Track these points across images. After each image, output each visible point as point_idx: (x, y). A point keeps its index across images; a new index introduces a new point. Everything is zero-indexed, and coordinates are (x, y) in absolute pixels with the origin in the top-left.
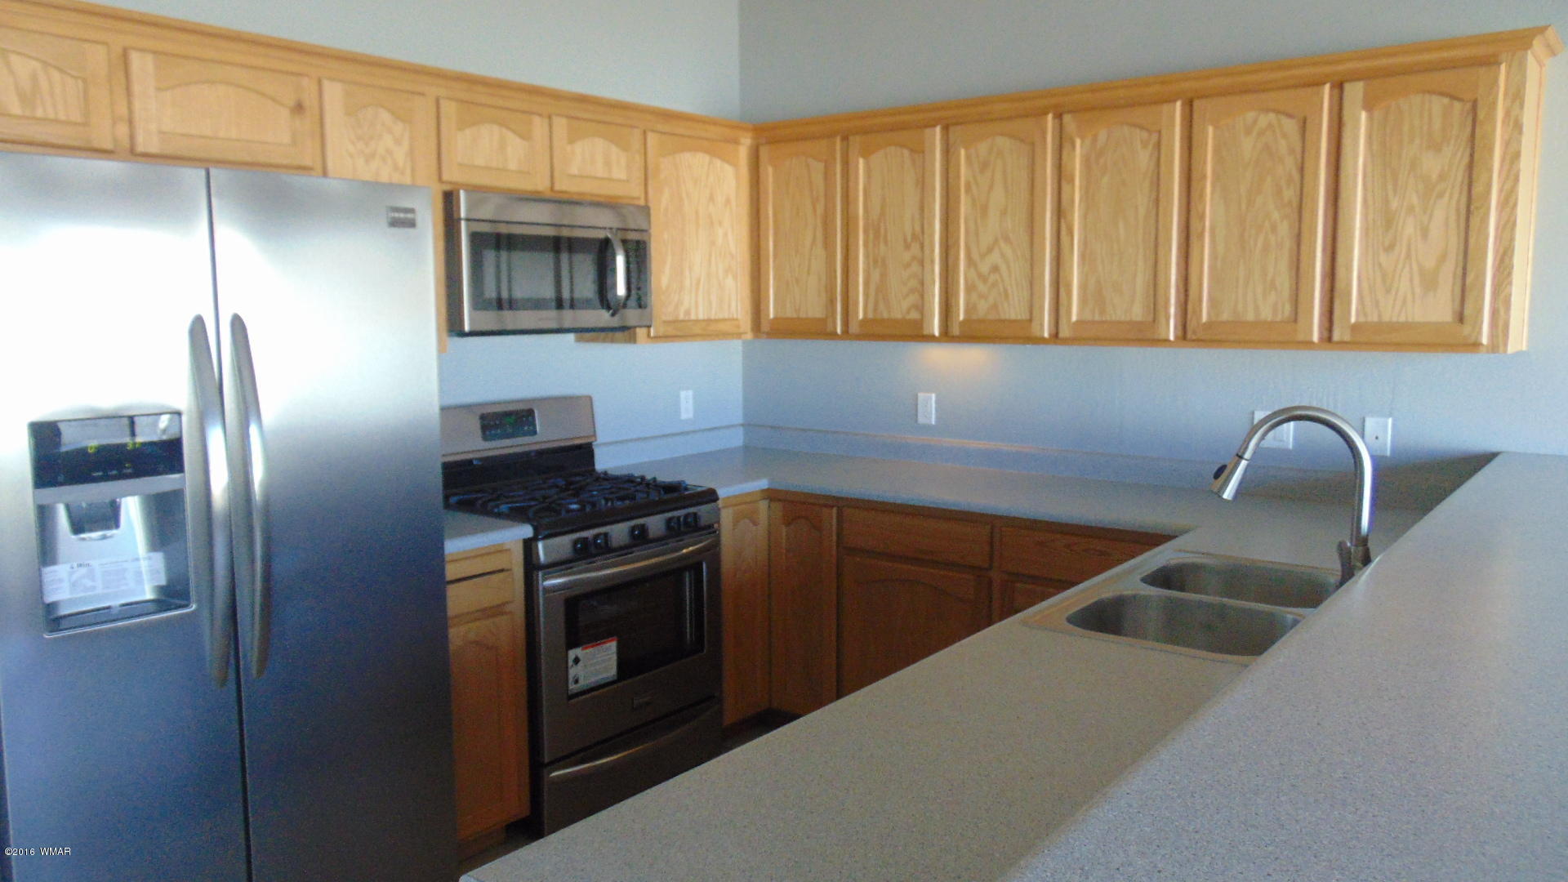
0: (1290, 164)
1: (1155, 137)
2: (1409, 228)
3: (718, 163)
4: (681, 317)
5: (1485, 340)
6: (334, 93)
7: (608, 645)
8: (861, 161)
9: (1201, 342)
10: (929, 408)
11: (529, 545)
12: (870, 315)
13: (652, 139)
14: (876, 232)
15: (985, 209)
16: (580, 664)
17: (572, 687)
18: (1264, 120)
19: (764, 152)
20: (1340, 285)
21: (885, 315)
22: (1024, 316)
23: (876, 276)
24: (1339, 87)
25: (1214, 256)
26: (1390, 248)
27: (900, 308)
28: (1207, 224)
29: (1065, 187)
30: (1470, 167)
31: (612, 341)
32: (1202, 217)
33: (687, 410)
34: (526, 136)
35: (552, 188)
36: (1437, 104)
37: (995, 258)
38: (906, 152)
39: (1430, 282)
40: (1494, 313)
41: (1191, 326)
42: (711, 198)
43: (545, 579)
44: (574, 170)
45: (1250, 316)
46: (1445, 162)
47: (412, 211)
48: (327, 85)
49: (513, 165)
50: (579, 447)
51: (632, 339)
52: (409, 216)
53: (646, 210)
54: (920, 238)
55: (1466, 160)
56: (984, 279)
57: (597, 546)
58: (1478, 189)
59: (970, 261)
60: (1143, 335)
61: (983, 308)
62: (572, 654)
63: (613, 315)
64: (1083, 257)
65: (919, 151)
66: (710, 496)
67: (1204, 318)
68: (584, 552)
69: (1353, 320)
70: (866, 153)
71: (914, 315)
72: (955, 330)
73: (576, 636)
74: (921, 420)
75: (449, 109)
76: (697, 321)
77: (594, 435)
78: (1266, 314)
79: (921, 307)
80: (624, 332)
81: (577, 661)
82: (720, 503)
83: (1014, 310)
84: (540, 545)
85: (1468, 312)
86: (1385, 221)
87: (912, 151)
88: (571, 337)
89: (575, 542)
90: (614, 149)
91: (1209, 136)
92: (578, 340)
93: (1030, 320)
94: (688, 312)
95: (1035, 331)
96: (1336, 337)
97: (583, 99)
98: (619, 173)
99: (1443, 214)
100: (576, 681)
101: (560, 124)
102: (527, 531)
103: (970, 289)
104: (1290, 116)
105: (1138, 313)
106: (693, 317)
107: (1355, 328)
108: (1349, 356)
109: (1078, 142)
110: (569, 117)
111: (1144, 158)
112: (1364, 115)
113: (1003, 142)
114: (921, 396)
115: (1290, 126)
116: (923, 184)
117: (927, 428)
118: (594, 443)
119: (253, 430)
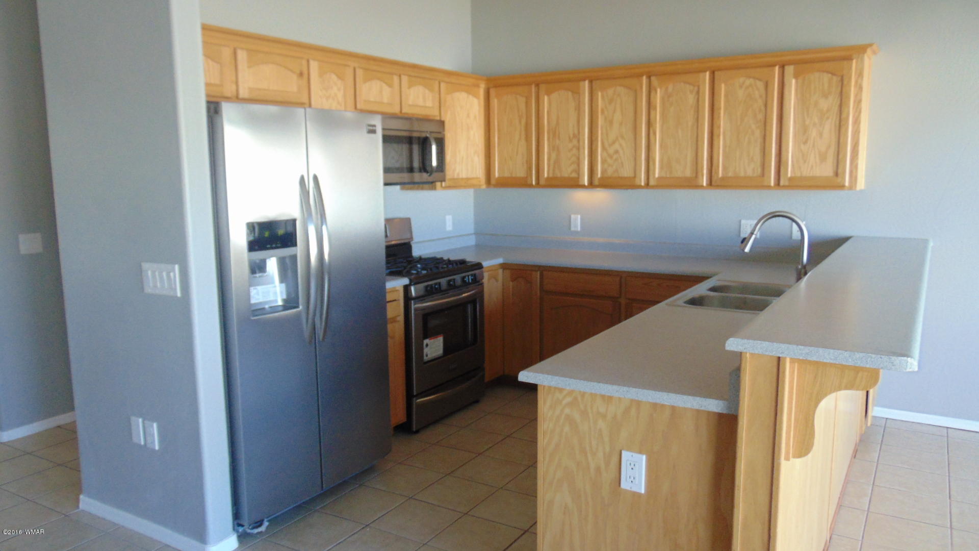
0: (760, 103)
1: (696, 88)
2: (814, 133)
3: (471, 97)
4: (456, 176)
5: (847, 184)
6: (314, 66)
7: (439, 338)
8: (546, 98)
9: (719, 187)
10: (577, 222)
11: (406, 288)
12: (551, 175)
13: (443, 85)
14: (554, 133)
15: (611, 122)
16: (429, 347)
17: (426, 359)
18: (749, 82)
19: (493, 92)
20: (783, 159)
21: (559, 175)
22: (631, 175)
23: (554, 155)
24: (782, 67)
25: (725, 146)
26: (805, 143)
27: (567, 171)
28: (722, 130)
29: (652, 113)
30: (841, 106)
31: (422, 189)
32: (719, 127)
33: (449, 227)
34: (390, 86)
35: (401, 112)
36: (826, 77)
37: (616, 146)
38: (570, 93)
39: (823, 158)
40: (851, 172)
41: (714, 179)
42: (468, 116)
43: (415, 304)
44: (410, 103)
45: (742, 174)
46: (828, 103)
47: (374, 126)
48: (312, 63)
49: (385, 100)
50: (404, 244)
51: (434, 188)
52: (374, 128)
53: (442, 123)
54: (577, 136)
55: (839, 102)
56: (611, 157)
57: (436, 289)
58: (844, 115)
59: (604, 148)
60: (691, 183)
61: (610, 172)
62: (426, 341)
63: (430, 175)
64: (661, 146)
65: (577, 93)
66: (479, 266)
67: (720, 175)
68: (430, 292)
69: (789, 175)
70: (548, 93)
71: (574, 175)
72: (596, 182)
73: (427, 333)
74: (573, 229)
75: (360, 72)
76: (462, 179)
77: (412, 238)
78: (750, 173)
79: (578, 171)
80: (431, 185)
81: (427, 345)
82: (484, 269)
83: (627, 172)
84: (413, 288)
85: (840, 171)
86: (803, 130)
87: (573, 92)
88: (398, 187)
89: (426, 287)
90: (427, 91)
91: (722, 89)
92: (402, 189)
93: (635, 177)
94: (458, 174)
95: (637, 182)
96: (782, 183)
97: (414, 67)
98: (429, 104)
99: (829, 127)
100: (427, 356)
101: (405, 79)
102: (406, 281)
103: (604, 161)
104: (760, 80)
105: (688, 173)
106: (461, 177)
107: (790, 179)
108: (786, 192)
109: (659, 90)
110: (410, 76)
111: (691, 99)
112: (794, 81)
113: (621, 90)
114: (573, 216)
115: (760, 85)
116: (579, 109)
117: (577, 232)
118: (411, 242)
119: (324, 227)
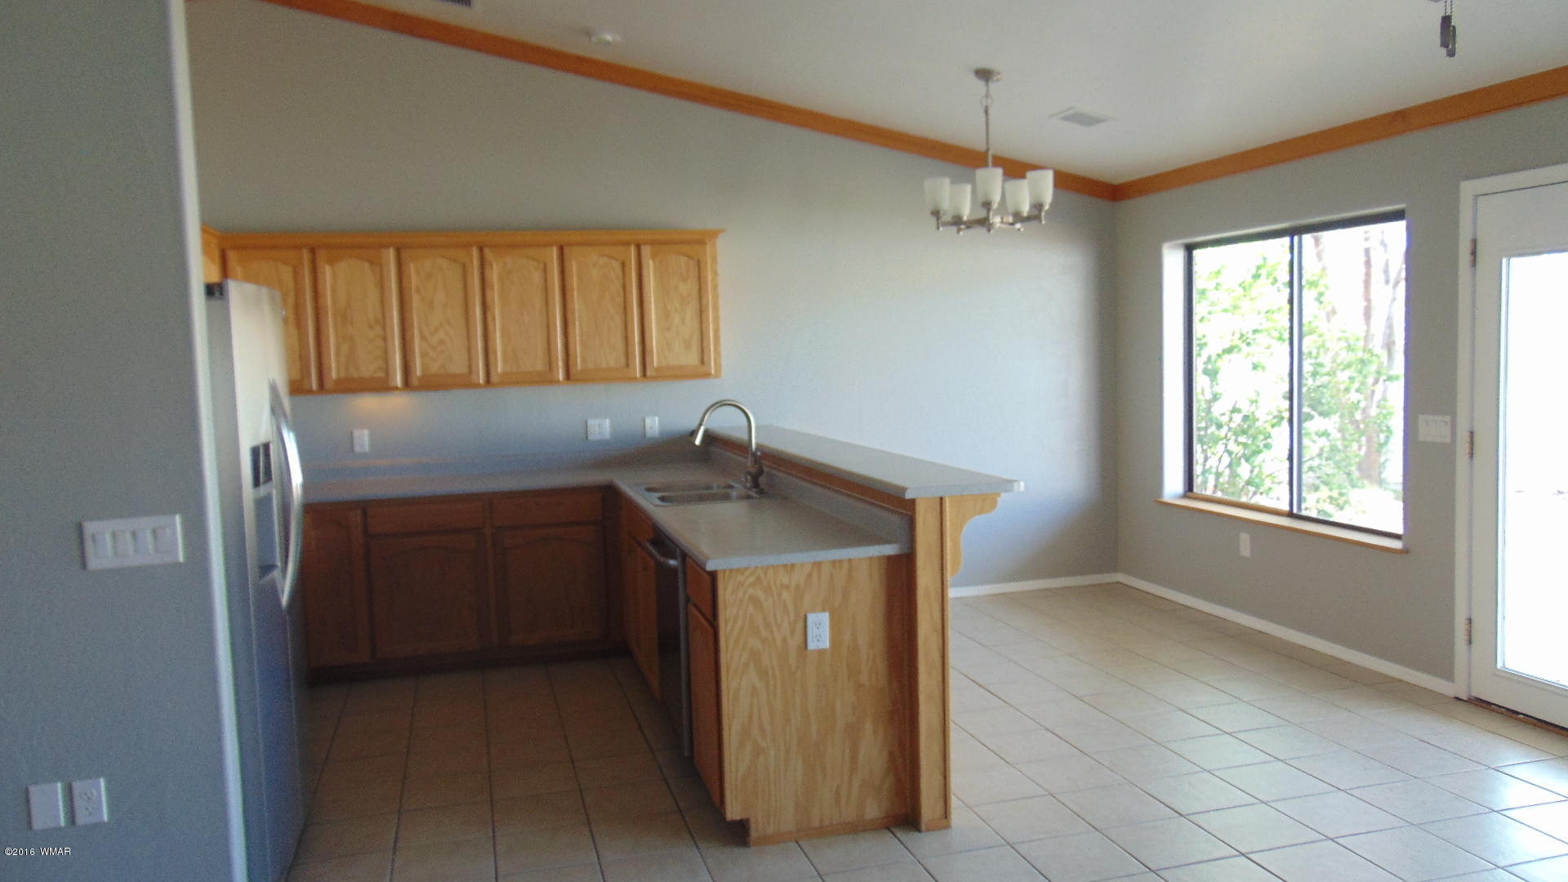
0: (618, 284)
1: (542, 266)
2: (676, 319)
5: (713, 372)
8: (328, 269)
9: (577, 380)
10: (363, 439)
12: (342, 375)
14: (344, 317)
15: (431, 304)
18: (603, 260)
19: (232, 256)
20: (648, 347)
21: (356, 375)
22: (464, 370)
23: (345, 347)
24: (638, 247)
25: (582, 333)
26: (669, 329)
27: (368, 368)
28: (577, 315)
29: (489, 293)
30: (700, 290)
32: (573, 312)
36: (683, 260)
37: (441, 334)
38: (366, 265)
39: (688, 346)
40: (715, 359)
41: (573, 371)
45: (604, 366)
46: (688, 288)
54: (383, 322)
55: (697, 288)
56: (434, 348)
58: (704, 302)
59: (423, 337)
60: (544, 378)
61: (434, 368)
64: (503, 335)
65: (377, 264)
67: (579, 368)
69: (655, 365)
70: (332, 261)
71: (381, 374)
72: (414, 382)
74: (357, 449)
78: (612, 364)
79: (387, 369)
83: (458, 367)
85: (706, 359)
86: (665, 315)
87: (372, 263)
91: (573, 267)
93: (470, 372)
95: (473, 380)
96: (649, 373)
99: (691, 311)
103: (424, 355)
104: (616, 260)
105: (540, 366)
107: (658, 369)
109: (495, 267)
111: (537, 277)
112: (651, 262)
113: (443, 262)
114: (357, 433)
115: (616, 265)
116: (382, 285)
117: (364, 455)
